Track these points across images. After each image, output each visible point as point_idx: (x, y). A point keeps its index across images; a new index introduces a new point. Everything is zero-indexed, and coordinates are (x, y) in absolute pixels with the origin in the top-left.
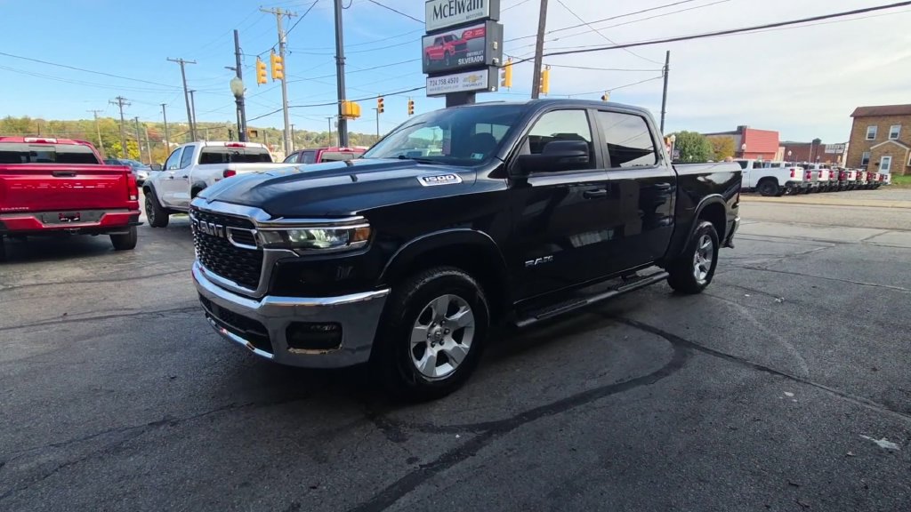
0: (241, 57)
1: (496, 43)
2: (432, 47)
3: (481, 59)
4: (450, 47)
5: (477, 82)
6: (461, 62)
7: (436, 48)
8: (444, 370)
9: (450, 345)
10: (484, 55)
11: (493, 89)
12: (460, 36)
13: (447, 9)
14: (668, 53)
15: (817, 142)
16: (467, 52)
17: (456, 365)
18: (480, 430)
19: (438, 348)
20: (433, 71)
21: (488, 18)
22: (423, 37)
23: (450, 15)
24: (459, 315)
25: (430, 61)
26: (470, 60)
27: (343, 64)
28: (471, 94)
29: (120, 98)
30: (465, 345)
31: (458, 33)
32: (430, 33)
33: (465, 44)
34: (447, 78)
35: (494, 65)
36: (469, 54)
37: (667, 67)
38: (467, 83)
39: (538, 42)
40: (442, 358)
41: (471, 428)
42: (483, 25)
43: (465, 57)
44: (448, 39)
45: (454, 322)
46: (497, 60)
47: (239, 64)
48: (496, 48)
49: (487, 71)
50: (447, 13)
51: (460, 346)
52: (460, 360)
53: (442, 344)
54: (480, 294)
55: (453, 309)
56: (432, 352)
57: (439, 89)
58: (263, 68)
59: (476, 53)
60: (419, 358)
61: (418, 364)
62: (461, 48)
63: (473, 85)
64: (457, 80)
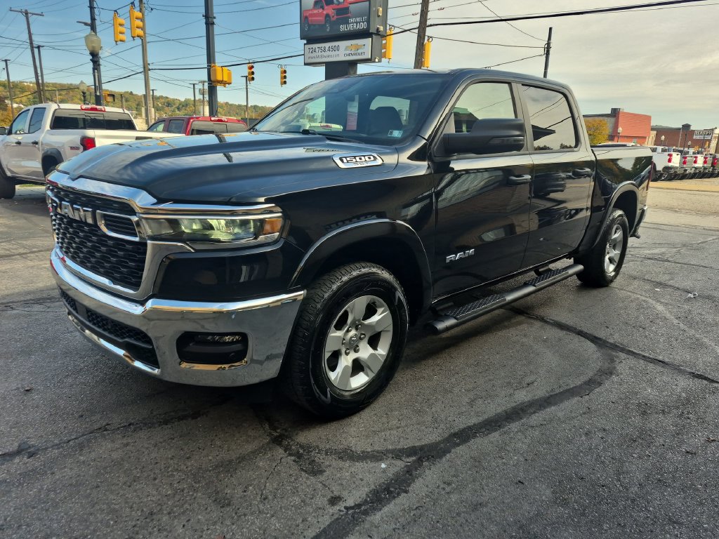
0: (96, 11)
1: (381, 9)
2: (310, 10)
3: (363, 26)
4: (330, 11)
5: (360, 51)
6: (343, 28)
7: (315, 12)
8: (360, 381)
9: (365, 352)
10: (367, 22)
11: (377, 60)
14: (551, 29)
15: (687, 127)
16: (349, 18)
17: (372, 375)
18: (408, 456)
19: (353, 356)
20: (312, 36)
24: (375, 319)
25: (309, 26)
26: (352, 27)
27: (213, 24)
28: (353, 64)
30: (382, 351)
33: (348, 8)
34: (327, 45)
35: (378, 33)
36: (352, 20)
37: (548, 44)
38: (348, 52)
39: (422, 11)
40: (357, 367)
41: (398, 454)
43: (347, 23)
44: (329, 2)
45: (370, 326)
46: (381, 28)
47: (93, 19)
48: (380, 14)
49: (370, 39)
51: (376, 352)
52: (377, 367)
53: (356, 351)
54: (400, 294)
55: (371, 311)
56: (346, 361)
57: (318, 57)
58: (121, 25)
59: (358, 19)
60: (333, 369)
61: (333, 376)
62: (343, 12)
63: (355, 54)
64: (337, 48)
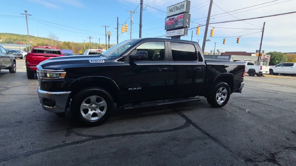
0: (119, 25)
1: (187, 20)
3: (182, 25)
4: (173, 21)
5: (180, 33)
6: (176, 26)
7: (169, 22)
8: (95, 119)
9: (98, 111)
10: (183, 24)
11: (186, 35)
12: (176, 18)
13: (173, 9)
14: (264, 23)
16: (178, 23)
17: (99, 118)
20: (168, 29)
21: (185, 12)
22: (166, 18)
23: (174, 11)
25: (167, 26)
26: (179, 26)
27: (141, 27)
28: (179, 37)
29: (90, 37)
31: (176, 17)
32: (168, 17)
33: (178, 20)
34: (172, 31)
35: (186, 27)
36: (179, 24)
37: (264, 28)
38: (177, 33)
41: (90, 136)
42: (183, 14)
43: (177, 25)
44: (173, 19)
46: (187, 26)
47: (118, 27)
48: (187, 21)
49: (184, 29)
50: (173, 11)
51: (102, 112)
52: (101, 116)
53: (95, 111)
57: (169, 35)
58: (123, 28)
59: (180, 23)
62: (176, 21)
63: (179, 34)
64: (175, 32)
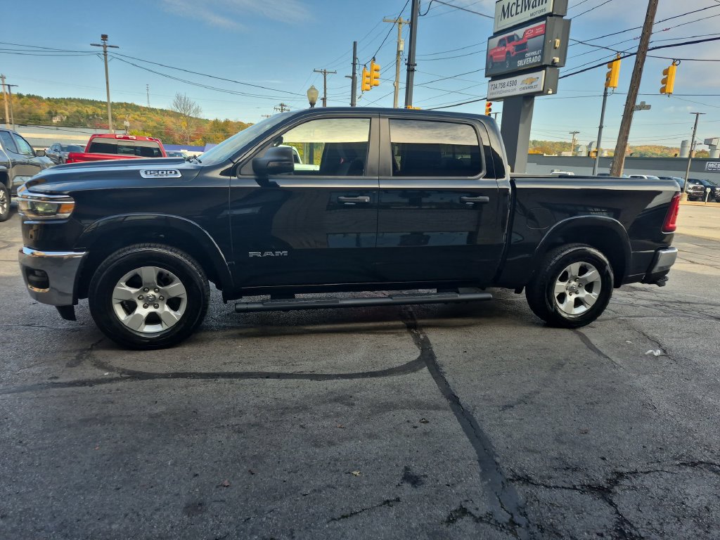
1: (558, 41)
2: (496, 49)
3: (538, 59)
4: (510, 47)
5: (533, 84)
6: (520, 63)
7: (499, 50)
10: (542, 54)
11: (550, 92)
12: (521, 37)
13: (514, 7)
16: (526, 53)
20: (496, 73)
21: (550, 15)
23: (517, 14)
25: (493, 64)
26: (529, 61)
27: (414, 70)
28: (529, 97)
31: (520, 32)
32: (496, 34)
33: (526, 43)
34: (506, 81)
35: (554, 65)
36: (528, 55)
38: (524, 86)
42: (544, 22)
43: (523, 58)
44: (511, 39)
46: (557, 60)
48: (557, 46)
49: (544, 71)
50: (514, 12)
57: (499, 92)
59: (533, 53)
62: (522, 48)
63: (531, 87)
64: (515, 83)
